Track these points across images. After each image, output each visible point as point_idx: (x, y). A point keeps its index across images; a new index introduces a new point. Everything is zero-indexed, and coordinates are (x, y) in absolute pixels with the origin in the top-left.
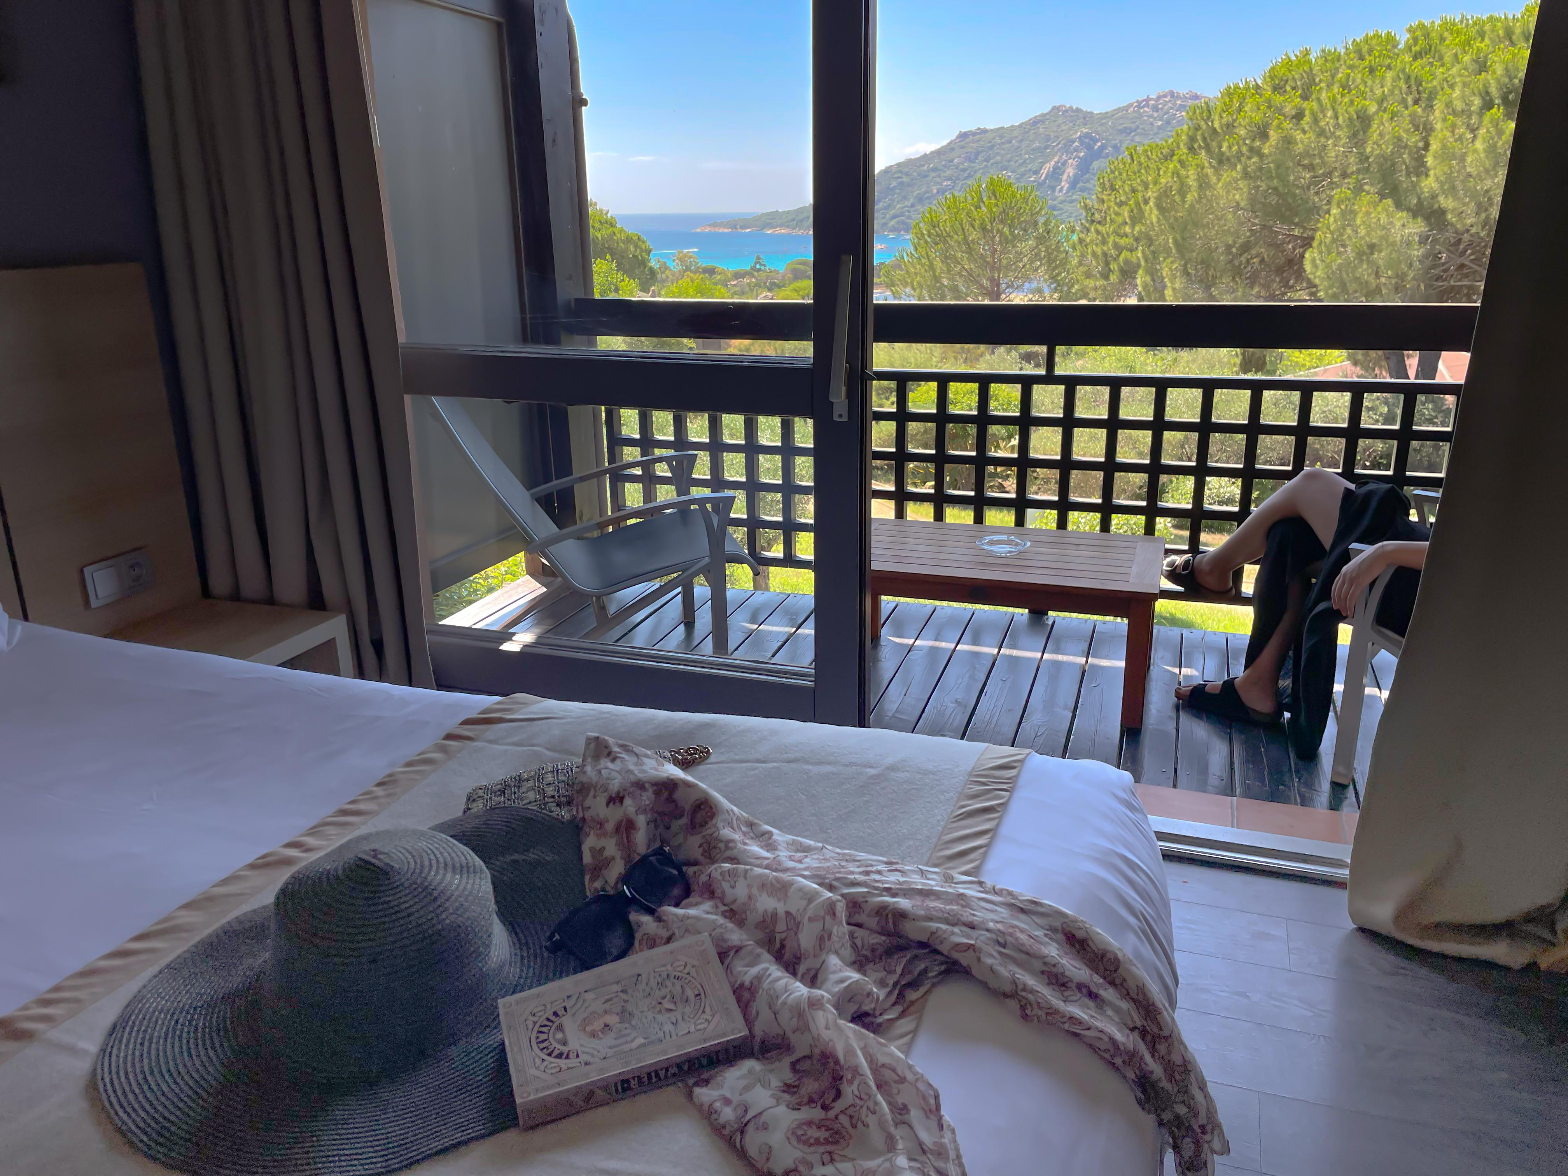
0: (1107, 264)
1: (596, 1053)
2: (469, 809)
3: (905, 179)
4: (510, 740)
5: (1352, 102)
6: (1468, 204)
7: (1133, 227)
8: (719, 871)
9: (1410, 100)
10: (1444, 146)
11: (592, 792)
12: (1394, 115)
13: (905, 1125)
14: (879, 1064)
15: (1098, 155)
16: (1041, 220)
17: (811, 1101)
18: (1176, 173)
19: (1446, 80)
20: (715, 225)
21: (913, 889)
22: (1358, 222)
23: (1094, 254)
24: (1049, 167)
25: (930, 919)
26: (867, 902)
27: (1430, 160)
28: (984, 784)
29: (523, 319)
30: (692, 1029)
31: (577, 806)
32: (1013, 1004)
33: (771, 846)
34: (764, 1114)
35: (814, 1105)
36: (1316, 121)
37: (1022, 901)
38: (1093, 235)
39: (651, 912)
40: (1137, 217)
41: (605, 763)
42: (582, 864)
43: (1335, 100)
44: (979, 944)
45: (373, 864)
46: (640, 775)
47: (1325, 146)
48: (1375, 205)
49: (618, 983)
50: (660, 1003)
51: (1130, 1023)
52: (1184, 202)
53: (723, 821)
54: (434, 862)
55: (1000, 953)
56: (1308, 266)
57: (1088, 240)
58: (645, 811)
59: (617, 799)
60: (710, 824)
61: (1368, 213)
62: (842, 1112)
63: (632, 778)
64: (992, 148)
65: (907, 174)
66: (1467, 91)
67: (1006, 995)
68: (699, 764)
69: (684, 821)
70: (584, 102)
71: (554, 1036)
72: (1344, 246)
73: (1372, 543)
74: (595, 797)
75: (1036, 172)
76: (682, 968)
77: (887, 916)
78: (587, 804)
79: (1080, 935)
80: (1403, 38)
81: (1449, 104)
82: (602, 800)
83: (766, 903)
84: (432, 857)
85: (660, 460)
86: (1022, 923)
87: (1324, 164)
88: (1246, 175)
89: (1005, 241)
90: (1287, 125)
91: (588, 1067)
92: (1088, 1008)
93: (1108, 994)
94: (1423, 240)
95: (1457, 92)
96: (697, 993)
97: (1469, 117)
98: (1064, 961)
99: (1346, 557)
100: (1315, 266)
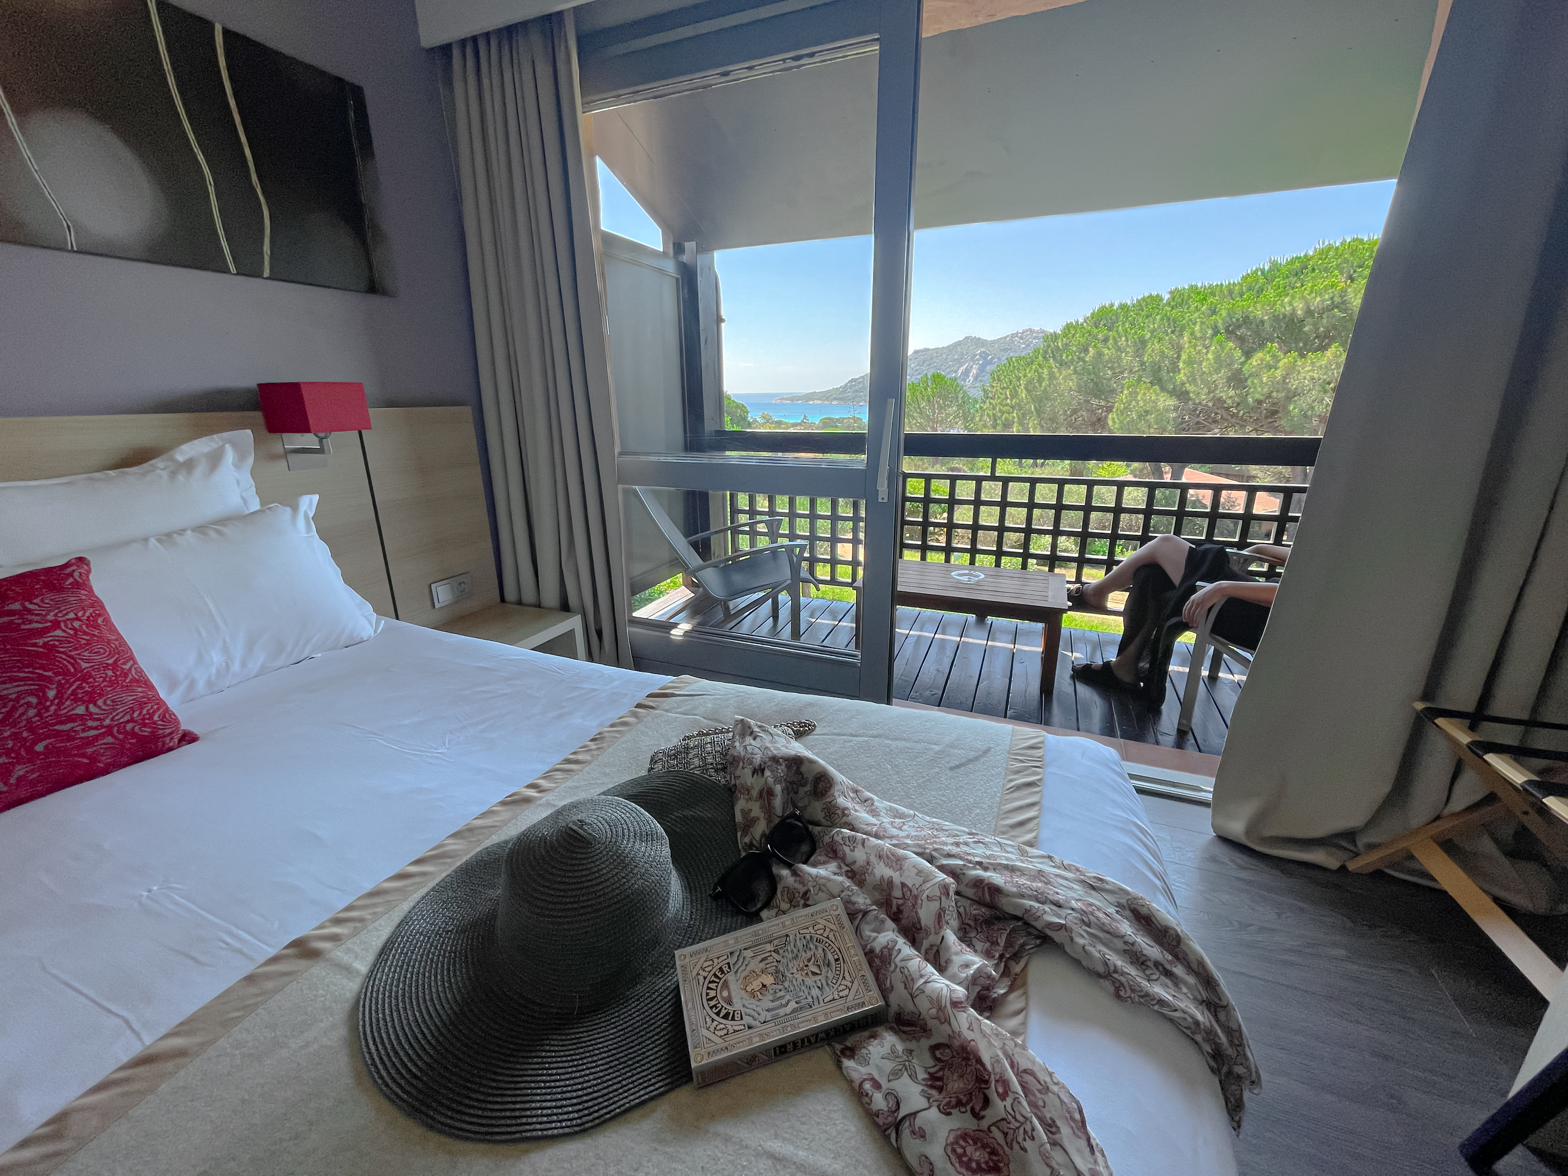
0: (995, 420)
1: (756, 1016)
2: (652, 768)
4: (679, 710)
5: (1136, 332)
6: (1202, 389)
7: (1011, 400)
8: (841, 836)
9: (1169, 331)
10: (1189, 357)
11: (741, 764)
12: (1160, 340)
13: (1058, 1148)
14: (1021, 1069)
15: (990, 362)
16: (960, 396)
17: (959, 1104)
18: (1036, 371)
19: (1190, 320)
20: (782, 399)
21: (1000, 864)
22: (1139, 398)
23: (988, 415)
24: (962, 369)
25: (1022, 896)
26: (964, 874)
27: (1181, 365)
28: (1022, 761)
29: (685, 437)
30: (836, 997)
31: (730, 774)
32: (1107, 984)
33: (874, 813)
34: (919, 1115)
35: (963, 1110)
36: (1116, 342)
37: (1089, 878)
38: (987, 405)
39: (789, 866)
40: (1014, 395)
41: (749, 740)
42: (734, 821)
43: (1126, 331)
44: (1069, 924)
45: (579, 834)
46: (775, 752)
47: (1120, 357)
48: (1149, 389)
49: (770, 942)
50: (807, 966)
51: (1199, 997)
52: (1041, 386)
53: (838, 791)
54: (626, 831)
55: (1087, 932)
56: (1110, 423)
58: (780, 782)
59: (759, 771)
60: (829, 793)
61: (1144, 394)
62: (994, 1124)
63: (770, 754)
64: (932, 359)
66: (1204, 327)
67: (1099, 975)
68: (808, 734)
69: (808, 788)
70: (723, 320)
71: (721, 993)
72: (1131, 411)
73: (1211, 581)
74: (743, 768)
75: (956, 372)
76: (822, 931)
77: (983, 887)
78: (738, 773)
79: (1144, 911)
80: (1166, 297)
81: (1192, 334)
82: (748, 771)
83: (882, 871)
84: (625, 827)
85: (761, 522)
86: (1095, 899)
87: (1119, 366)
88: (1075, 372)
89: (940, 408)
90: (1099, 345)
91: (751, 1031)
92: (1168, 987)
93: (1179, 970)
94: (1176, 409)
95: (1197, 328)
96: (836, 957)
97: (1205, 340)
98: (1139, 940)
99: (1194, 589)
100: (1114, 422)
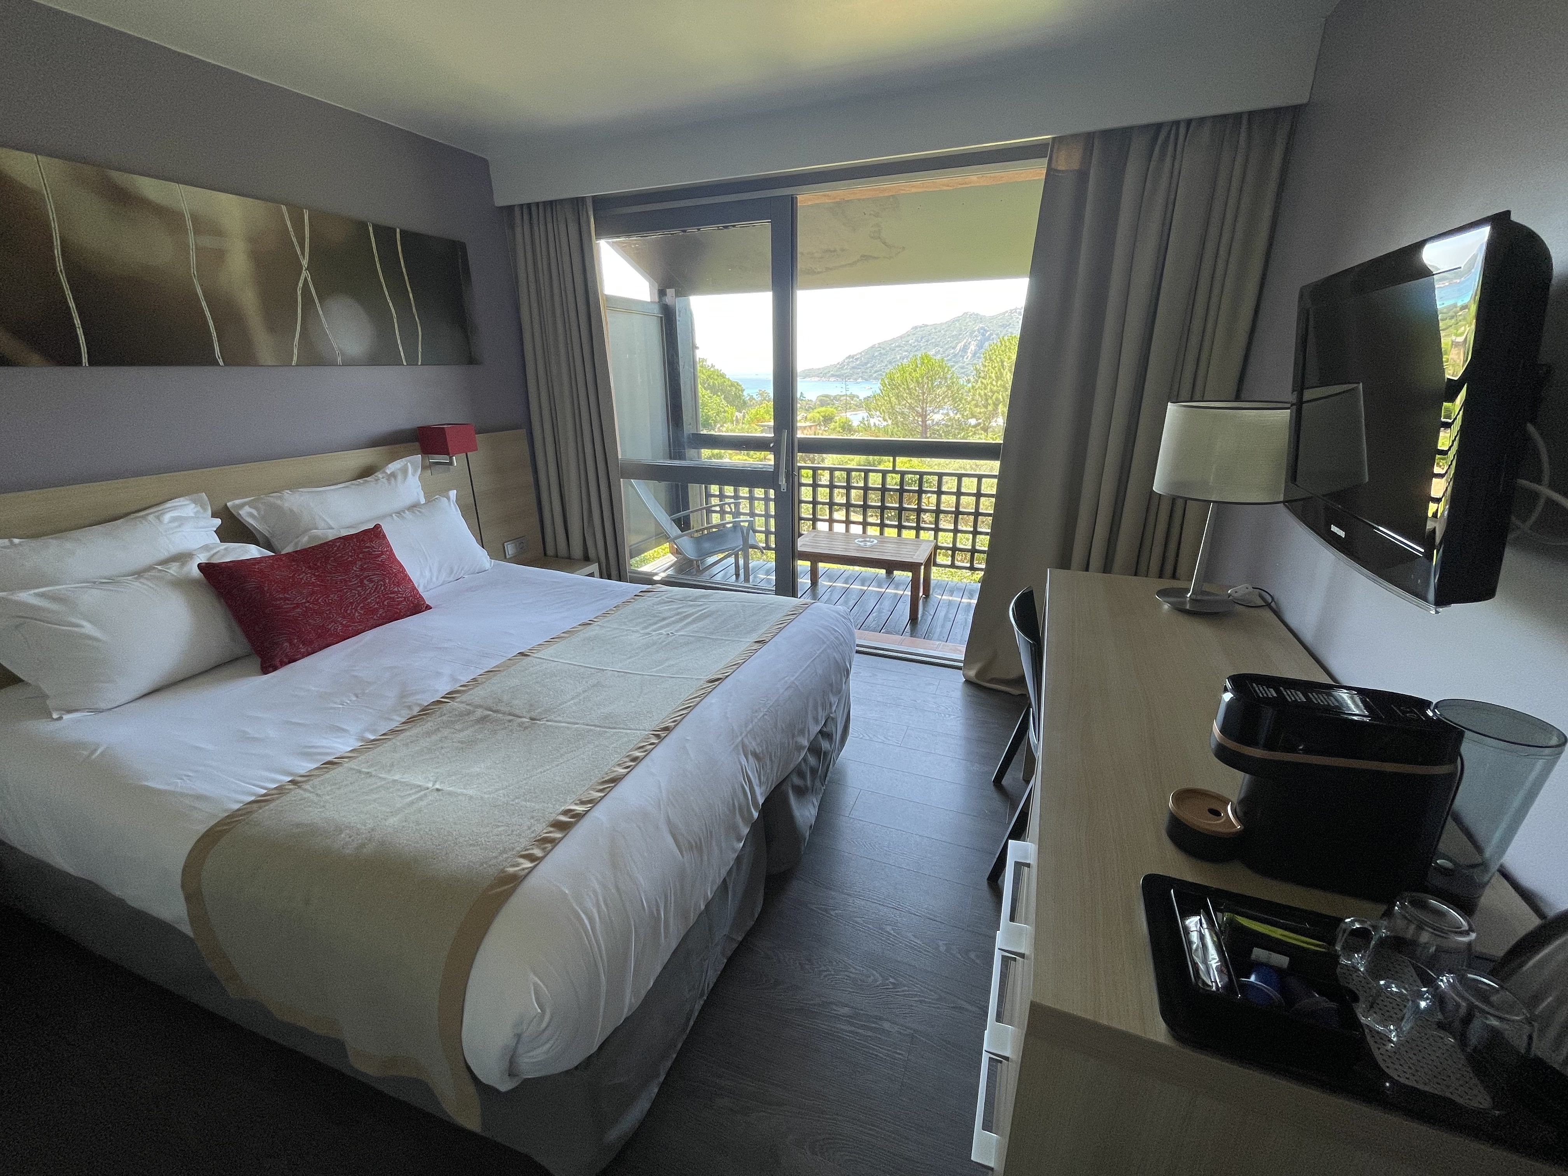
3: (882, 351)
15: (987, 340)
16: (950, 377)
24: (961, 345)
29: (668, 445)
57: (977, 386)
65: (884, 349)
75: (954, 348)
